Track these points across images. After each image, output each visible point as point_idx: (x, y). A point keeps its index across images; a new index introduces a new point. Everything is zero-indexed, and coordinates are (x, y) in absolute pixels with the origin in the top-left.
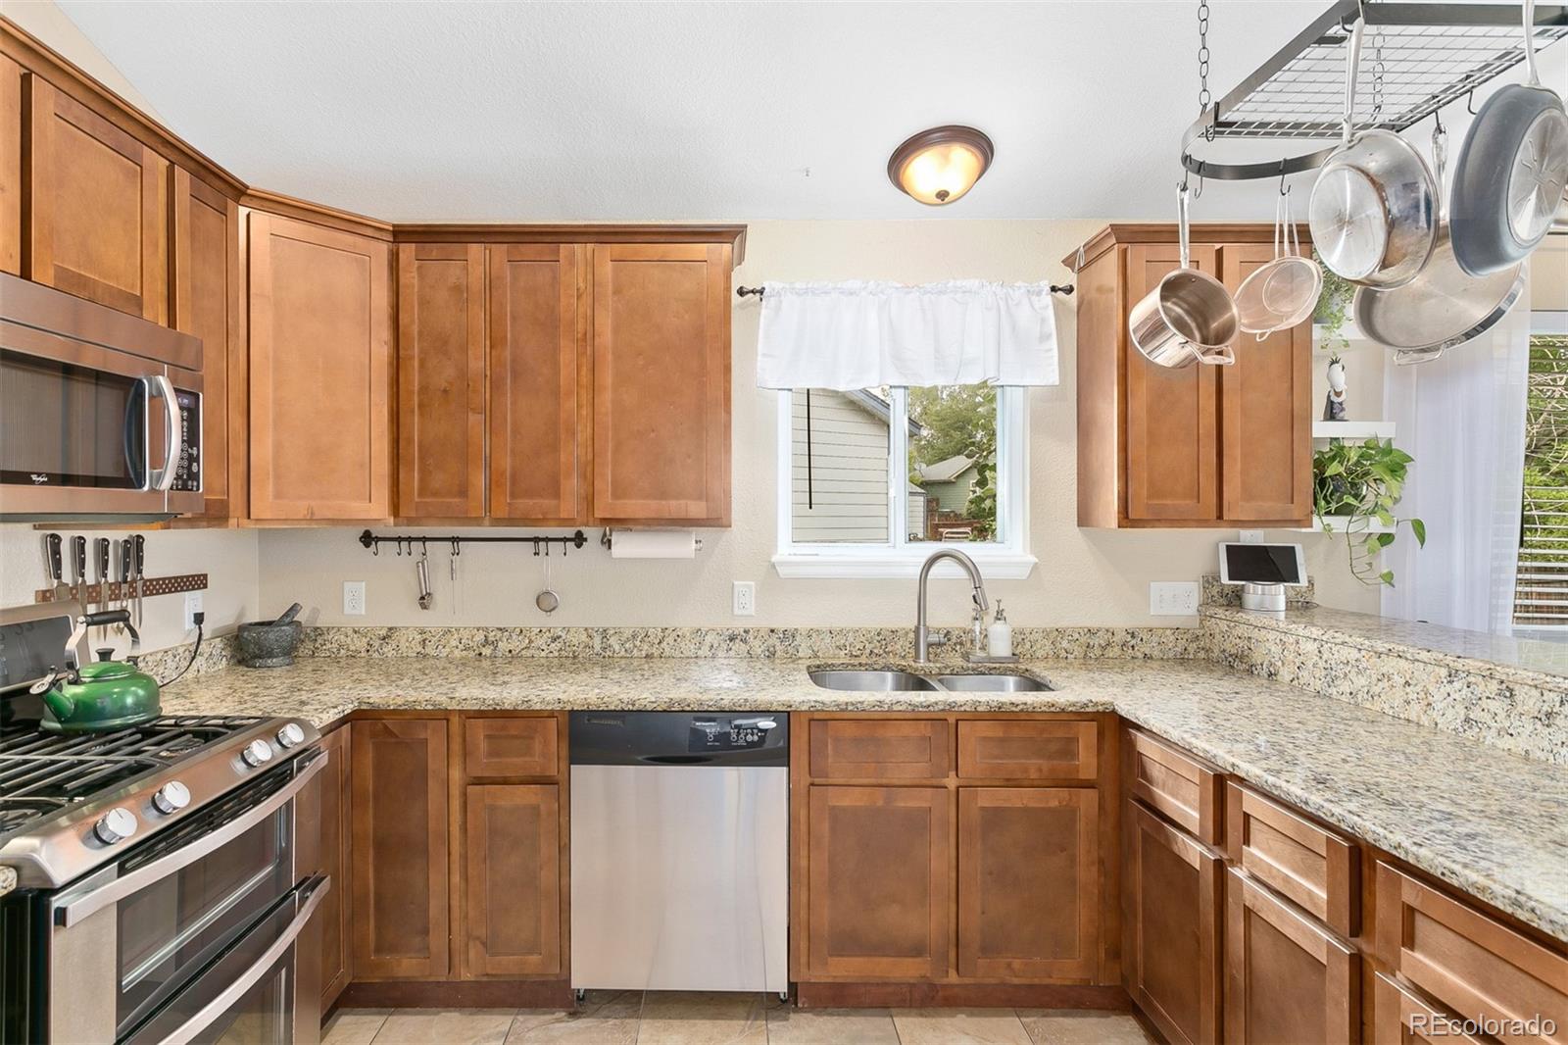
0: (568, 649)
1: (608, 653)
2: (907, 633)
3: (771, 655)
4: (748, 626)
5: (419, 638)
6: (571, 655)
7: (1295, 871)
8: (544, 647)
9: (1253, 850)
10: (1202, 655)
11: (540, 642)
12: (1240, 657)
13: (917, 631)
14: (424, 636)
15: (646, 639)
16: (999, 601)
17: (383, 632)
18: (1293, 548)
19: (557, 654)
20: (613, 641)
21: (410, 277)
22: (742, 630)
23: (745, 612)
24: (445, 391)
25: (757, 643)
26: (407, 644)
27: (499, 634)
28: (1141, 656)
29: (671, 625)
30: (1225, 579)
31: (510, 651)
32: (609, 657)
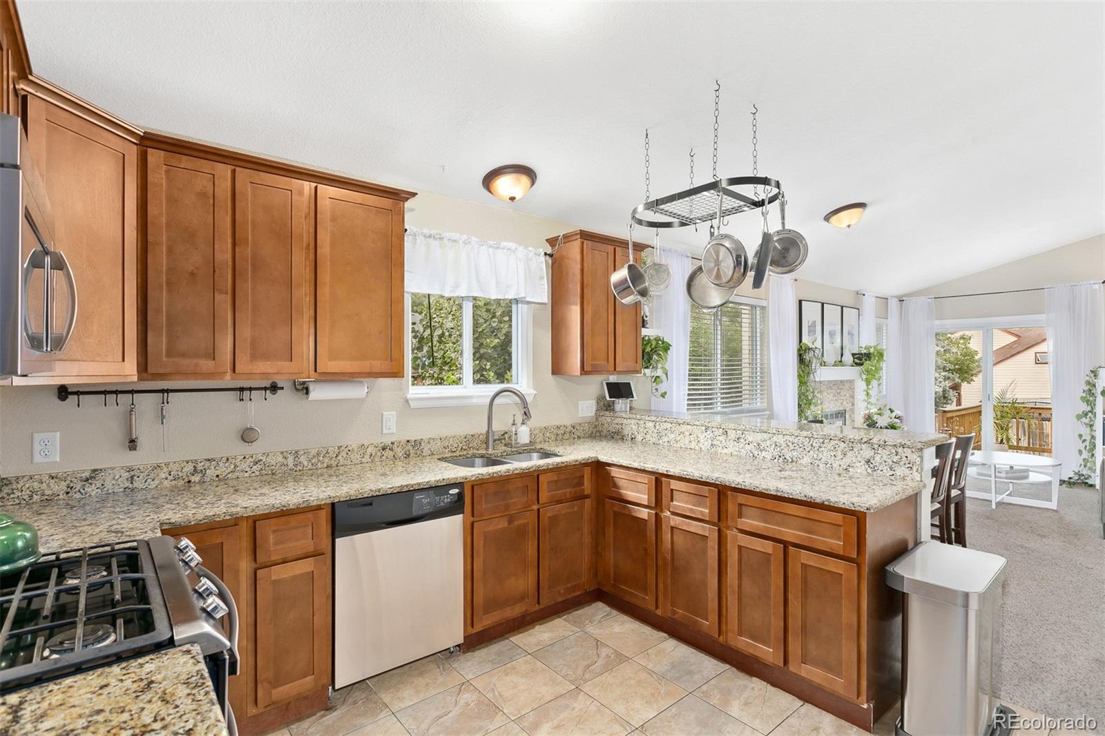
0: (267, 468)
1: (299, 468)
2: (479, 435)
3: (408, 456)
4: (393, 440)
5: (127, 475)
6: (270, 472)
7: (694, 505)
8: (248, 469)
9: (675, 503)
10: (598, 434)
11: (244, 466)
12: (617, 433)
13: (488, 432)
14: (132, 473)
15: (327, 455)
16: (514, 415)
17: (87, 474)
18: (629, 383)
19: (258, 473)
20: (302, 459)
21: (157, 176)
22: (390, 443)
23: (391, 432)
24: (192, 274)
25: (399, 449)
26: (114, 482)
27: (208, 464)
28: (576, 437)
29: (344, 443)
30: (608, 398)
31: (217, 476)
32: (300, 470)
